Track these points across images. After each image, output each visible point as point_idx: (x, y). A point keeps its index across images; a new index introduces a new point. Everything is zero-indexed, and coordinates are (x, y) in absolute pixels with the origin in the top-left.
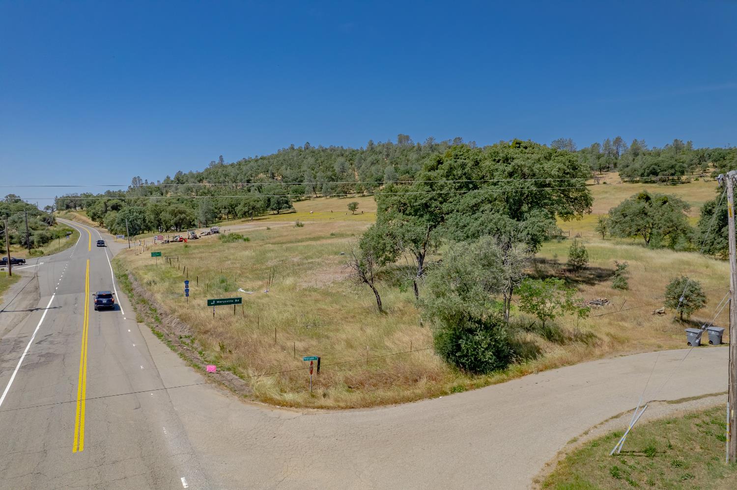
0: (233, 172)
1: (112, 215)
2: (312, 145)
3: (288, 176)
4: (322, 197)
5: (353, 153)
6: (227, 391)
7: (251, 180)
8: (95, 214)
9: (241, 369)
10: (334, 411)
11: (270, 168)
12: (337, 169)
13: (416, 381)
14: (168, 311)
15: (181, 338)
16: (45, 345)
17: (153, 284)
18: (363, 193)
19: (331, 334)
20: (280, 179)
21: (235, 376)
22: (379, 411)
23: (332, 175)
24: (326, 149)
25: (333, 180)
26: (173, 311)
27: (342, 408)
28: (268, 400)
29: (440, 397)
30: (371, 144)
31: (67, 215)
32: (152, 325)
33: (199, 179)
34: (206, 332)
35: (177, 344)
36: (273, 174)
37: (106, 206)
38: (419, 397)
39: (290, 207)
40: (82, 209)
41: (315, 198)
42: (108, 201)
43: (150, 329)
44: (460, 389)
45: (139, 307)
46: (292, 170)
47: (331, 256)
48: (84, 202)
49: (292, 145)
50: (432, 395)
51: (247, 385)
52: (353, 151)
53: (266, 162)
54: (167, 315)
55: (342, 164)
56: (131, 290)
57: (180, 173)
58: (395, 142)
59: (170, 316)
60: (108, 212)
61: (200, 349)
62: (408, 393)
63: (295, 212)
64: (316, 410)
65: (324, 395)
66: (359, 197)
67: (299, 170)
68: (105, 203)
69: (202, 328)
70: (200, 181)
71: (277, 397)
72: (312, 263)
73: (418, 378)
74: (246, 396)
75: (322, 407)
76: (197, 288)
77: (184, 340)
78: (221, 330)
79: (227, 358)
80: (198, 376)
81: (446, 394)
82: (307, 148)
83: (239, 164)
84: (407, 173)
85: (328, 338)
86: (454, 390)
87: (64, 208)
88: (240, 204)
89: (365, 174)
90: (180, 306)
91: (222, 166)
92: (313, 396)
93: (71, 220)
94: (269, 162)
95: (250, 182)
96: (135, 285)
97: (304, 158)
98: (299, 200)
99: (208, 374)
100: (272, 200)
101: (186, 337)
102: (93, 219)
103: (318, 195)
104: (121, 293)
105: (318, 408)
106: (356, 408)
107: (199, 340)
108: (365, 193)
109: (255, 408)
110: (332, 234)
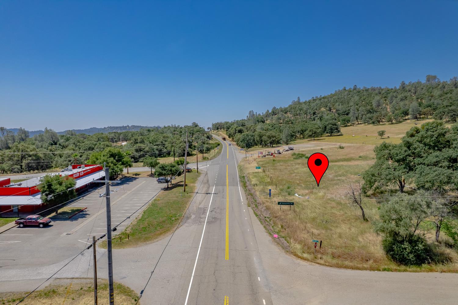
0: (305, 107)
1: (239, 136)
2: (358, 87)
3: (340, 109)
4: (362, 124)
5: (388, 91)
6: (281, 248)
7: (316, 112)
8: (230, 135)
9: (288, 238)
10: (323, 266)
11: (329, 105)
12: (374, 104)
13: (367, 261)
14: (261, 203)
15: (265, 217)
16: (213, 213)
17: (256, 186)
18: (392, 121)
19: (333, 229)
20: (335, 111)
21: (285, 241)
22: (343, 271)
23: (370, 109)
24: (368, 89)
25: (370, 112)
26: (264, 203)
27: (327, 266)
28: (296, 255)
29: (376, 271)
30: (403, 84)
31: (217, 133)
32: (254, 209)
33: (285, 112)
34: (276, 217)
35: (263, 221)
36: (330, 108)
37: (236, 131)
38: (366, 269)
39: (339, 131)
40: (224, 130)
41: (357, 124)
42: (237, 127)
43: (253, 211)
44: (389, 270)
45: (249, 197)
46: (343, 105)
47: (352, 176)
48: (225, 126)
49: (344, 87)
50: (372, 269)
51: (289, 246)
52: (388, 90)
53: (326, 100)
54: (261, 204)
55: (378, 101)
56: (246, 187)
57: (275, 108)
58: (424, 81)
59: (262, 205)
60: (237, 134)
61: (273, 225)
62: (360, 266)
63: (342, 135)
64: (315, 264)
65: (321, 258)
66: (389, 124)
67: (347, 106)
68: (235, 129)
69: (275, 215)
70: (286, 113)
71: (300, 254)
72: (339, 180)
73: (369, 260)
74: (287, 252)
75: (318, 263)
76: (275, 190)
77: (267, 219)
78: (283, 217)
79: (283, 232)
80: (270, 238)
81: (380, 270)
82: (355, 89)
83: (309, 102)
84: (429, 106)
85: (331, 230)
86: (384, 270)
87: (216, 129)
88: (307, 130)
89: (394, 108)
90: (267, 201)
91: (299, 103)
92: (316, 258)
93: (219, 136)
94: (328, 100)
95: (316, 113)
96: (248, 183)
97: (352, 96)
98: (346, 126)
99: (274, 238)
100: (327, 127)
101: (268, 218)
102: (229, 137)
103: (359, 123)
104: (242, 188)
105: (316, 263)
106: (333, 267)
107: (273, 221)
108: (394, 122)
109: (290, 257)
110: (360, 157)
